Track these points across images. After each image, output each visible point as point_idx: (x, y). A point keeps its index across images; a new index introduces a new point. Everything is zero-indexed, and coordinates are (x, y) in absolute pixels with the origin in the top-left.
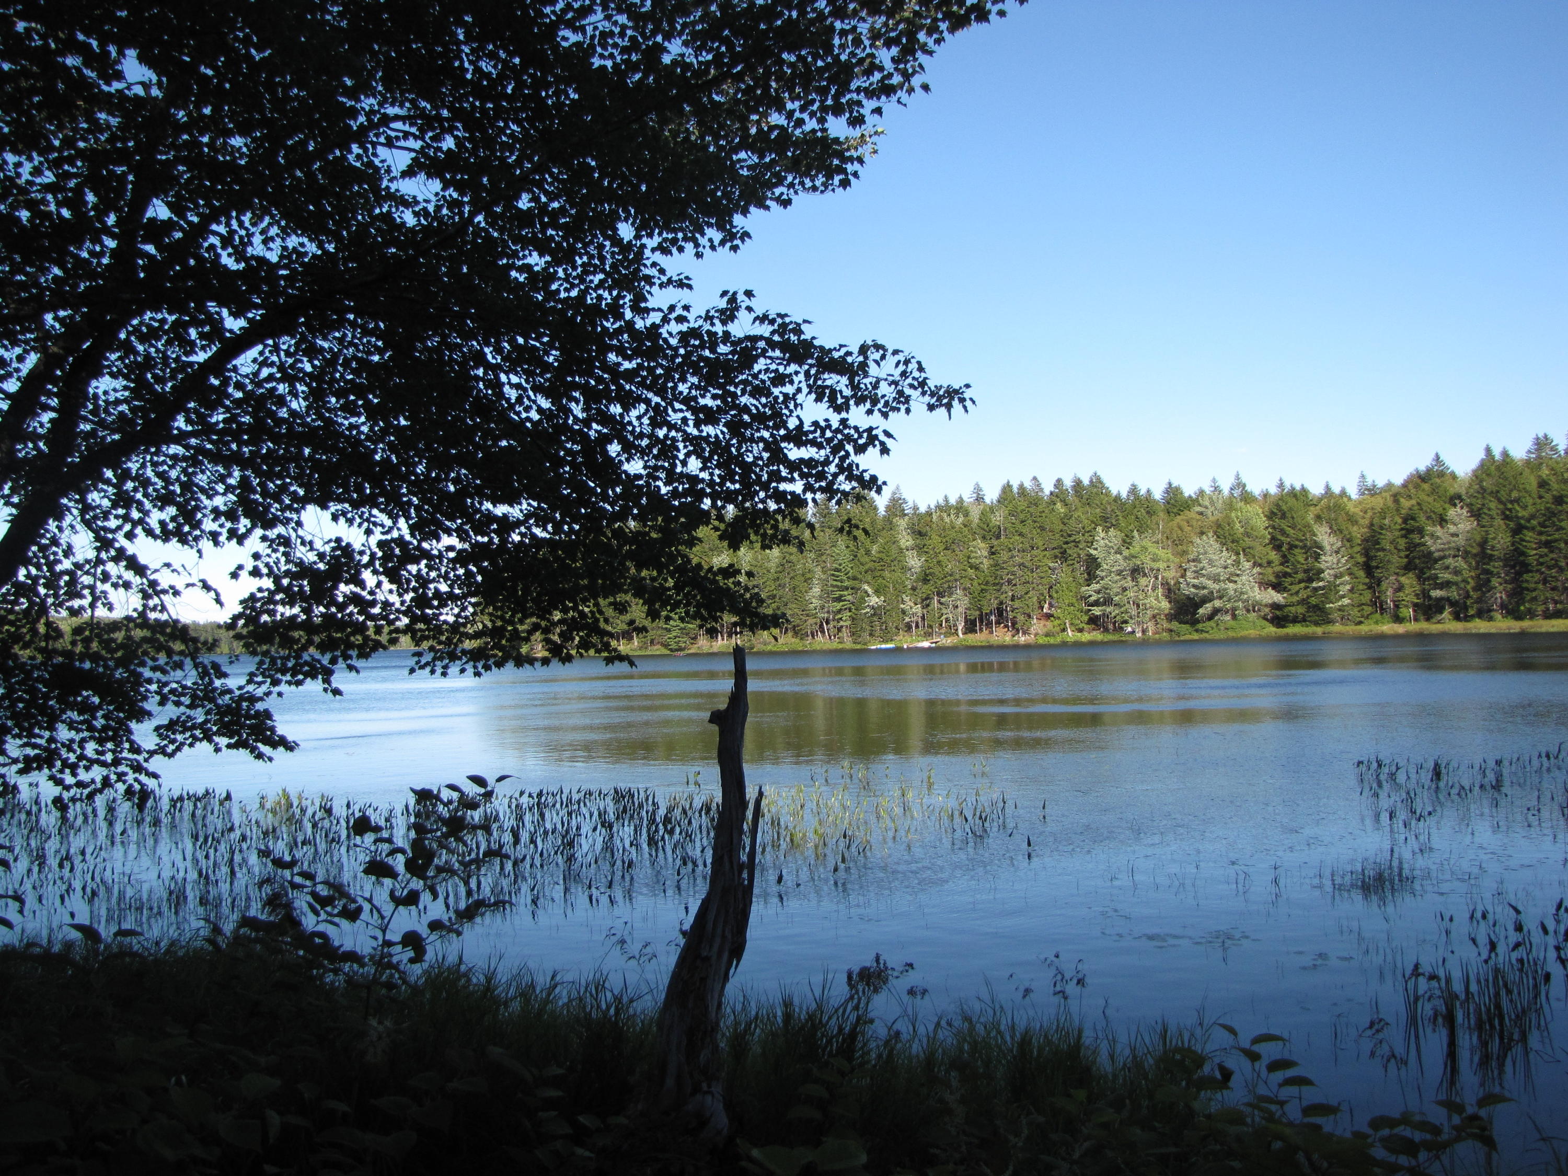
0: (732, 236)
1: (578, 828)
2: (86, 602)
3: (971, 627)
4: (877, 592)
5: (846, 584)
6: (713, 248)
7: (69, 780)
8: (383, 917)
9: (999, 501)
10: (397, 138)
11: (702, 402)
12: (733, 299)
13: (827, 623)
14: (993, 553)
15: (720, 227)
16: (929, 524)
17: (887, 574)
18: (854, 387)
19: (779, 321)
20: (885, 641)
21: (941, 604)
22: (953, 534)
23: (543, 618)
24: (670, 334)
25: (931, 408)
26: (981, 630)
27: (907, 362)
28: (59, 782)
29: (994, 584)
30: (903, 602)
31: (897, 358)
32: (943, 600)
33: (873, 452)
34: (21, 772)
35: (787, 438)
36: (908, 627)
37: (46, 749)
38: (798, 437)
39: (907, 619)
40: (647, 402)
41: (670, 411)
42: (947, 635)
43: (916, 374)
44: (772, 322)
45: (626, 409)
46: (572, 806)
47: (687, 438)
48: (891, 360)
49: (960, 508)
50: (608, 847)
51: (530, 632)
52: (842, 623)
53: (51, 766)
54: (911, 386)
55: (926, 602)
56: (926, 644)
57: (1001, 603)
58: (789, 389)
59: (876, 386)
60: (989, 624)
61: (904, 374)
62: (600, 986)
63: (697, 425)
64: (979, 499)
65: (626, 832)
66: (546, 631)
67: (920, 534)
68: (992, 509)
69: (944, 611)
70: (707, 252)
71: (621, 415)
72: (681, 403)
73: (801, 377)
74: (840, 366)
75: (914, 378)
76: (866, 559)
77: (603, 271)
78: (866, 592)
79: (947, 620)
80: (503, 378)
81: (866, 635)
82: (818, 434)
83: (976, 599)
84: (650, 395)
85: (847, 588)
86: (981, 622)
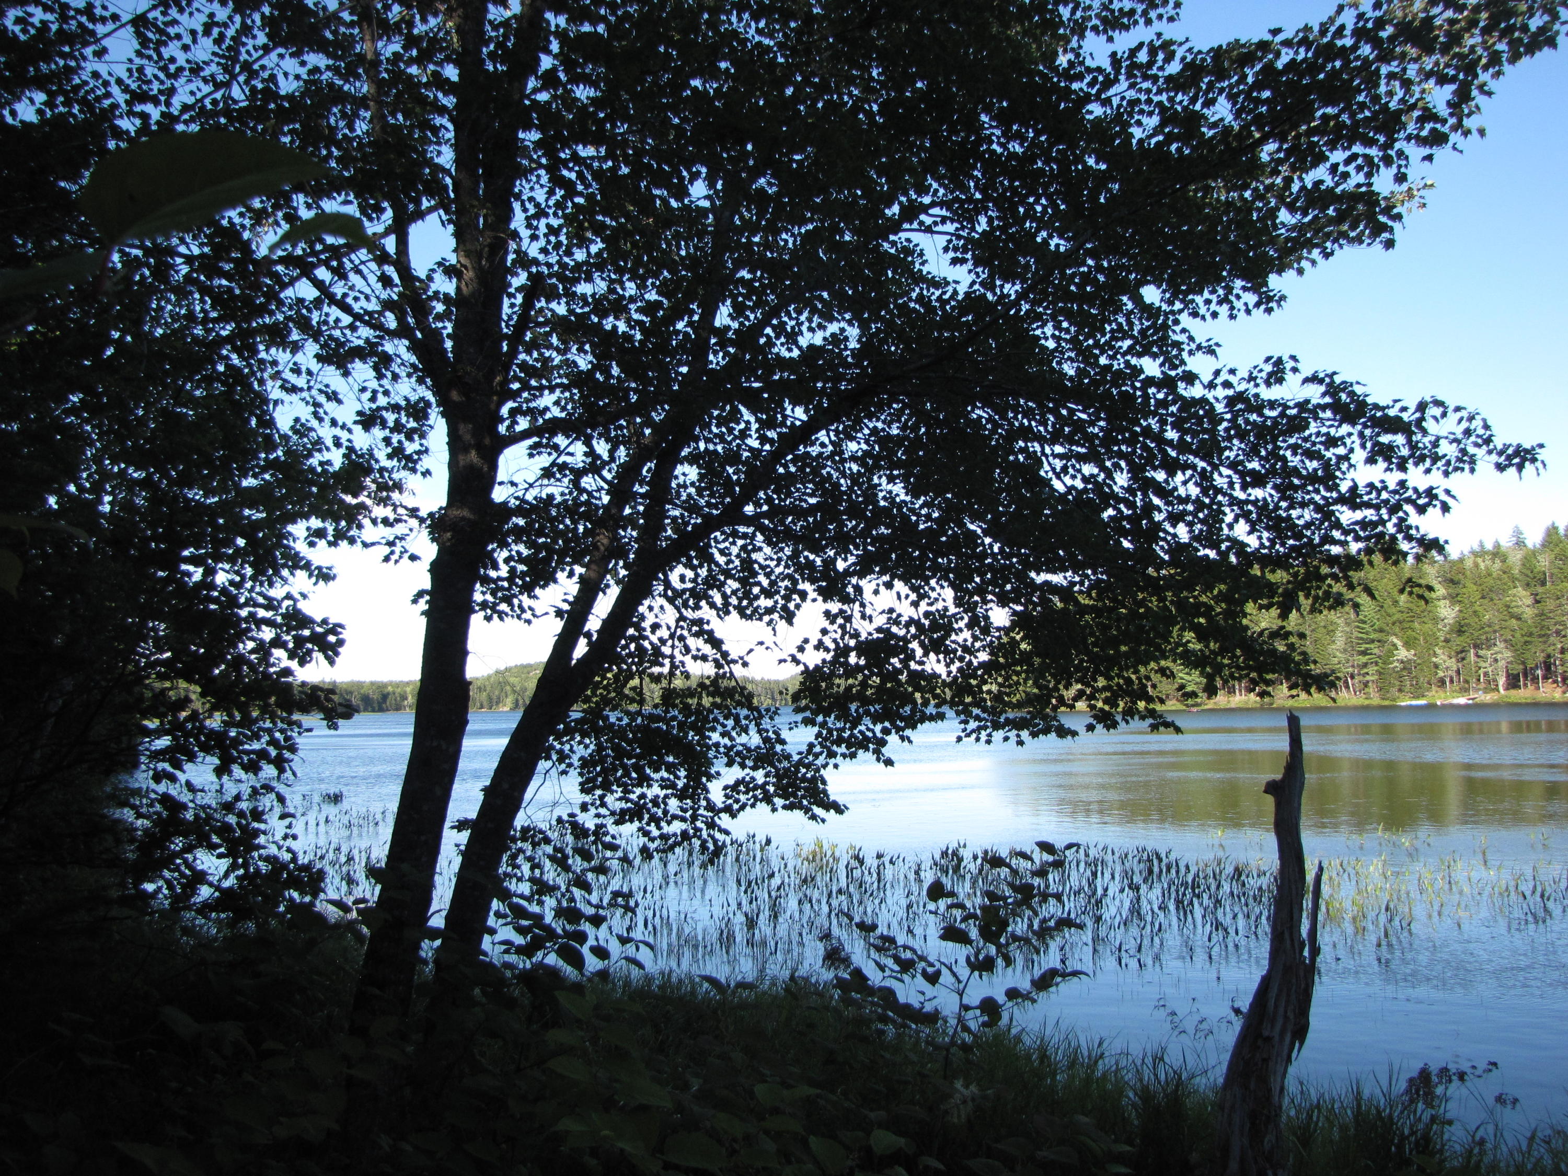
0: (1270, 299)
1: (1106, 890)
2: (666, 670)
3: (1513, 682)
4: (1408, 645)
5: (1373, 636)
6: (1248, 312)
7: (655, 833)
8: (959, 982)
9: (1543, 545)
10: (936, 223)
11: (1250, 466)
12: (1279, 361)
13: (1352, 677)
14: (1537, 602)
15: (1255, 289)
16: (1462, 571)
17: (1416, 625)
18: (1413, 446)
19: (1327, 380)
20: (1416, 697)
21: (1478, 656)
22: (1490, 582)
23: (1087, 685)
24: (1217, 399)
25: (1500, 468)
26: (1525, 685)
27: (1471, 418)
28: (646, 834)
29: (1540, 636)
30: (1435, 655)
31: (1459, 415)
32: (1481, 653)
33: (1434, 512)
34: (617, 823)
35: (1342, 500)
36: (1442, 682)
37: (636, 804)
38: (1352, 499)
39: (1441, 674)
40: (1194, 467)
41: (1216, 476)
42: (1486, 690)
43: (1480, 431)
44: (1321, 381)
45: (1171, 473)
46: (1095, 866)
47: (1234, 501)
48: (1453, 417)
49: (1497, 553)
50: (1135, 910)
51: (1076, 698)
52: (1368, 678)
53: (640, 820)
54: (1477, 445)
55: (1461, 655)
56: (1462, 701)
57: (1549, 656)
58: (1341, 451)
59: (1435, 444)
60: (1535, 680)
61: (1468, 432)
62: (1158, 1059)
63: (1244, 488)
64: (1520, 543)
65: (1152, 896)
66: (1091, 697)
67: (1452, 581)
68: (1534, 553)
69: (1482, 664)
70: (1242, 315)
71: (1166, 481)
72: (1229, 467)
73: (1355, 438)
74: (1394, 425)
75: (1478, 436)
76: (1393, 610)
77: (1132, 337)
78: (1394, 645)
79: (1486, 674)
80: (1048, 450)
81: (1394, 691)
82: (1374, 495)
83: (1519, 649)
84: (1197, 461)
85: (1373, 641)
86: (1525, 676)
